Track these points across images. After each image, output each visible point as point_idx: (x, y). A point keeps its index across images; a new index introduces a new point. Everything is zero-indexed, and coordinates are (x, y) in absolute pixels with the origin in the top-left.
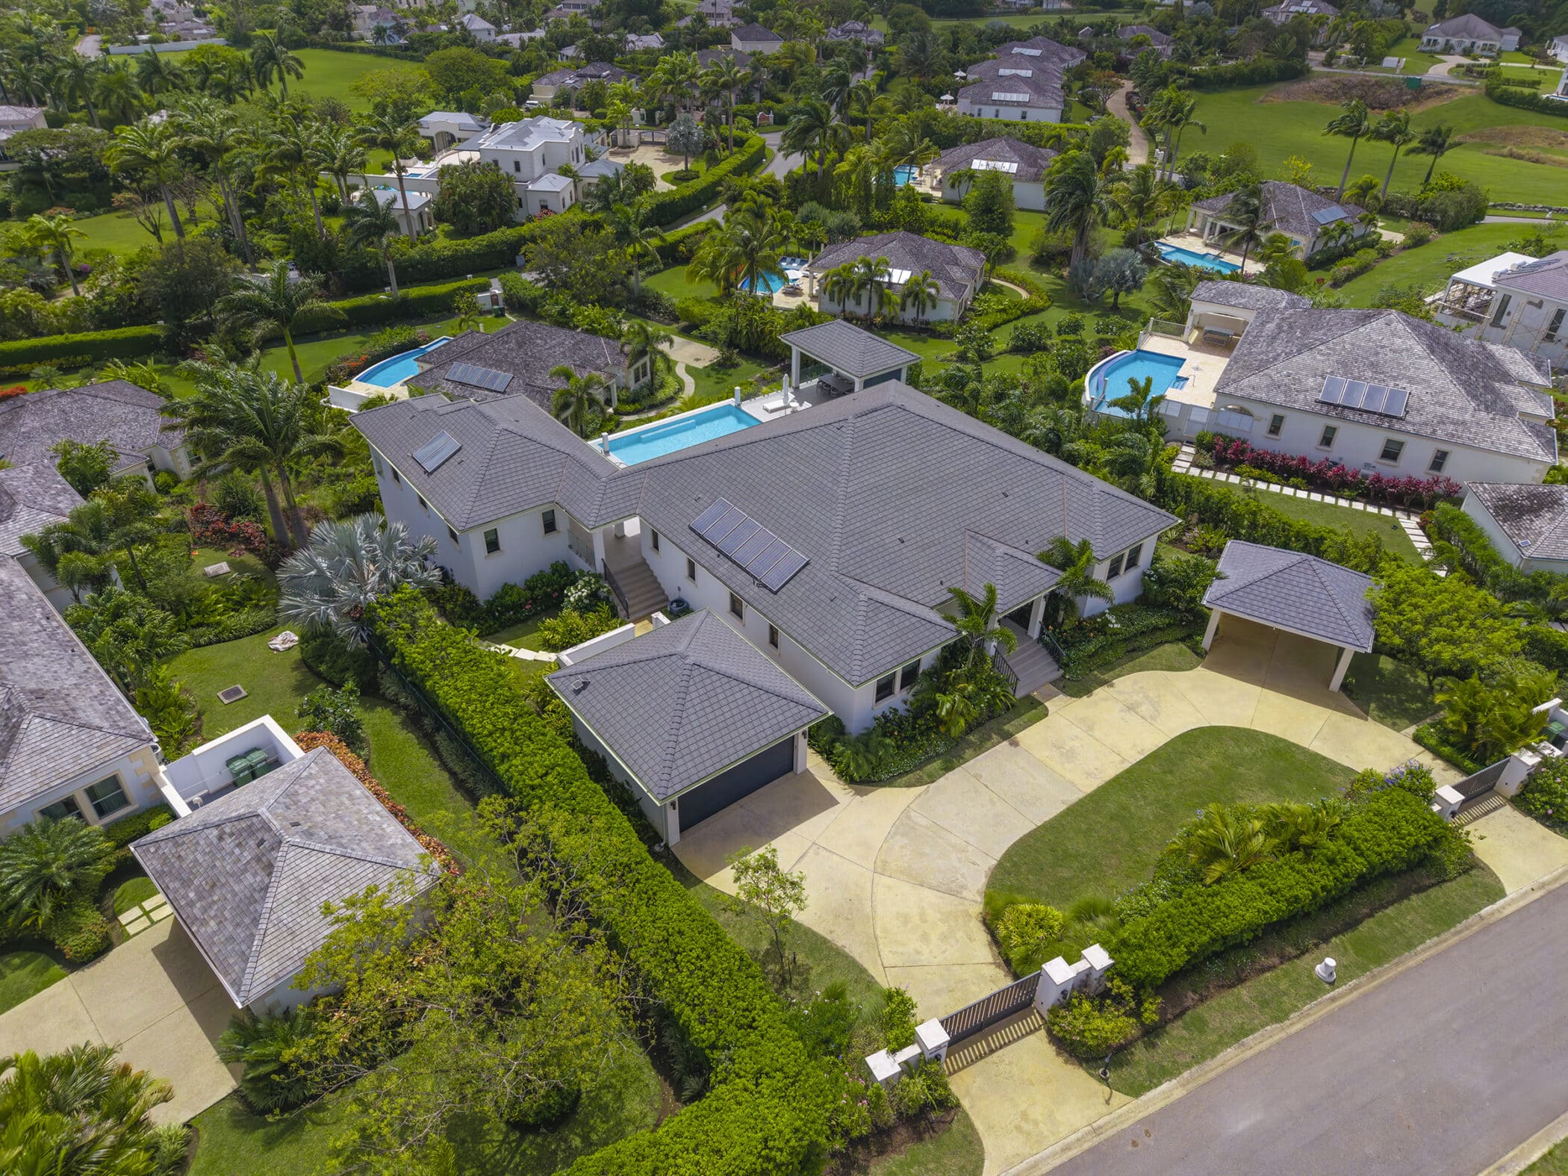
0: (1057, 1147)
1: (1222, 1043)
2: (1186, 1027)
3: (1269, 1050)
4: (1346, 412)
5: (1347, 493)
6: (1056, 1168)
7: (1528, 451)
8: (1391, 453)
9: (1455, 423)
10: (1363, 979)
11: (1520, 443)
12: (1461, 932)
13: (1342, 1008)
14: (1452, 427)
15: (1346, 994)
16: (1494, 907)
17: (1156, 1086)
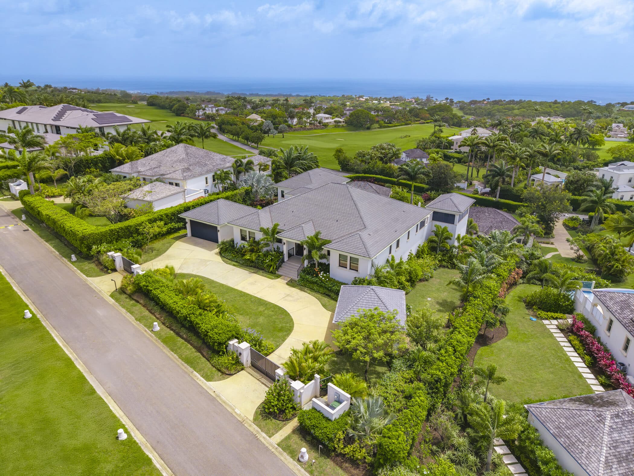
0: (96, 286)
5: (602, 379)
10: (155, 338)
12: (183, 365)
16: (200, 377)
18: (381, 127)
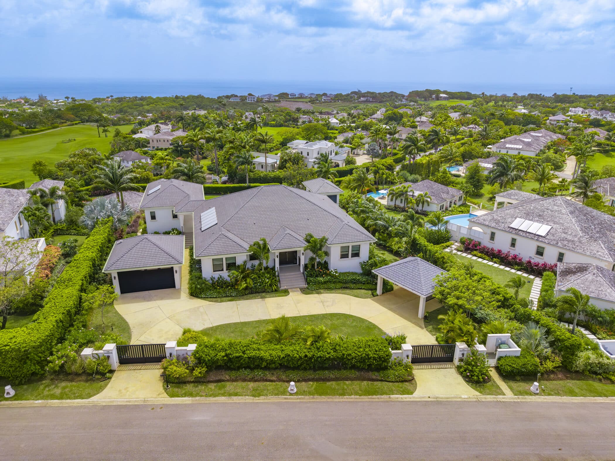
0: (125, 400)
1: (223, 395)
2: (215, 387)
3: (239, 403)
4: (520, 232)
5: (516, 267)
6: (118, 405)
7: (600, 255)
8: (540, 252)
9: (569, 241)
10: (307, 397)
11: (598, 252)
12: (373, 398)
13: (286, 402)
14: (567, 242)
15: (294, 399)
16: (401, 396)
17: (182, 397)
18: (23, 133)
